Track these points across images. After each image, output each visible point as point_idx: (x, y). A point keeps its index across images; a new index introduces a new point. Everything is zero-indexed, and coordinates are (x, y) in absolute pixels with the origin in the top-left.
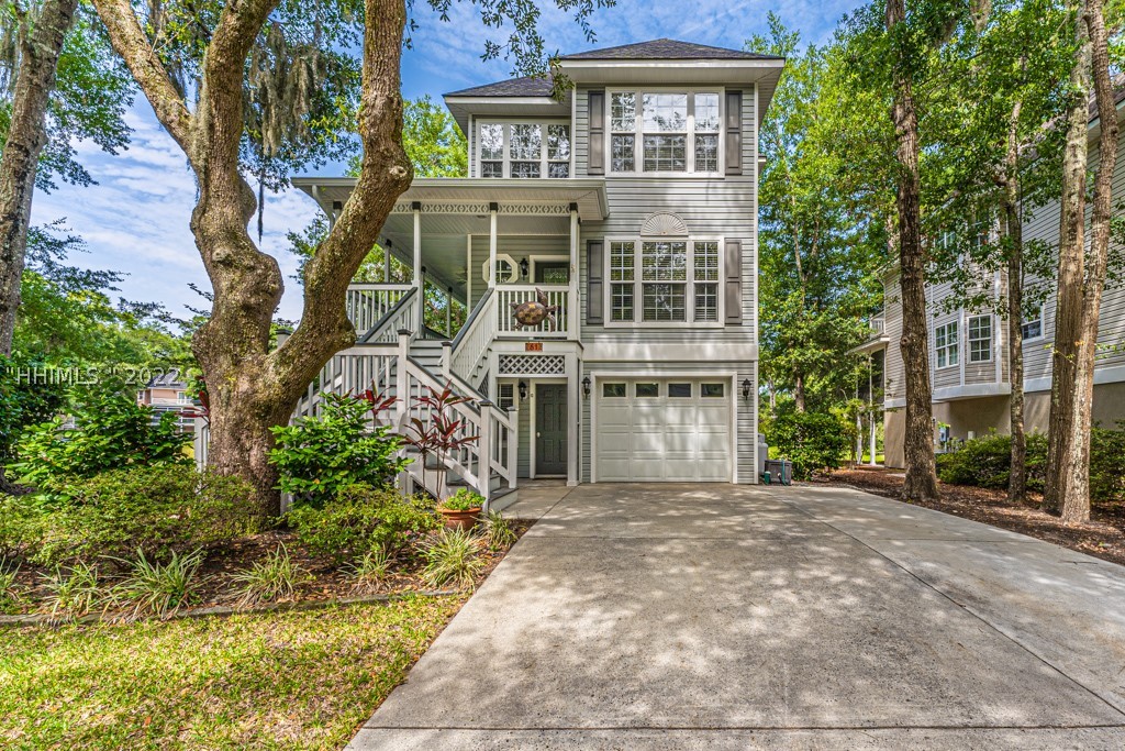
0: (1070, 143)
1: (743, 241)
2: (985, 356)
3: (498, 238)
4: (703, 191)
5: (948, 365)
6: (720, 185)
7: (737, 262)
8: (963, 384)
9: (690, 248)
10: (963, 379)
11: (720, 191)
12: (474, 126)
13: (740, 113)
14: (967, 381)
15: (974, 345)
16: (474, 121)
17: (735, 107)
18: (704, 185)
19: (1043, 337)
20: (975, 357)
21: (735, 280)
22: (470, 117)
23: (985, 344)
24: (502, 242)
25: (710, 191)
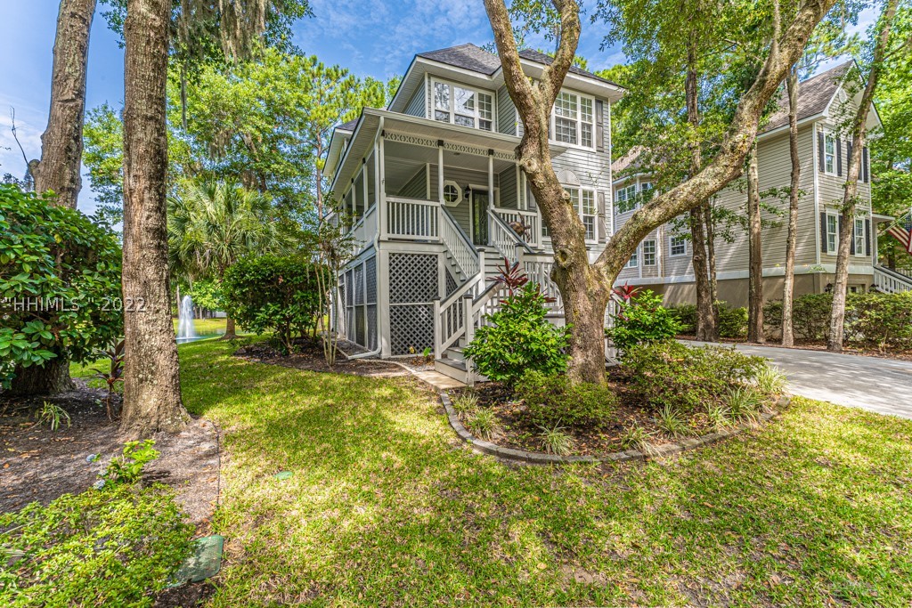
0: (751, 165)
1: (606, 193)
2: (652, 262)
3: (445, 168)
4: (586, 159)
5: (629, 267)
6: (594, 156)
7: (603, 205)
8: (641, 278)
9: (580, 193)
10: (641, 274)
11: (594, 160)
12: (429, 82)
13: (602, 115)
14: (643, 276)
15: (647, 256)
16: (429, 78)
17: (599, 109)
18: (586, 155)
19: (686, 254)
20: (647, 263)
21: (602, 216)
22: (426, 74)
23: (652, 256)
24: (448, 171)
25: (590, 159)
